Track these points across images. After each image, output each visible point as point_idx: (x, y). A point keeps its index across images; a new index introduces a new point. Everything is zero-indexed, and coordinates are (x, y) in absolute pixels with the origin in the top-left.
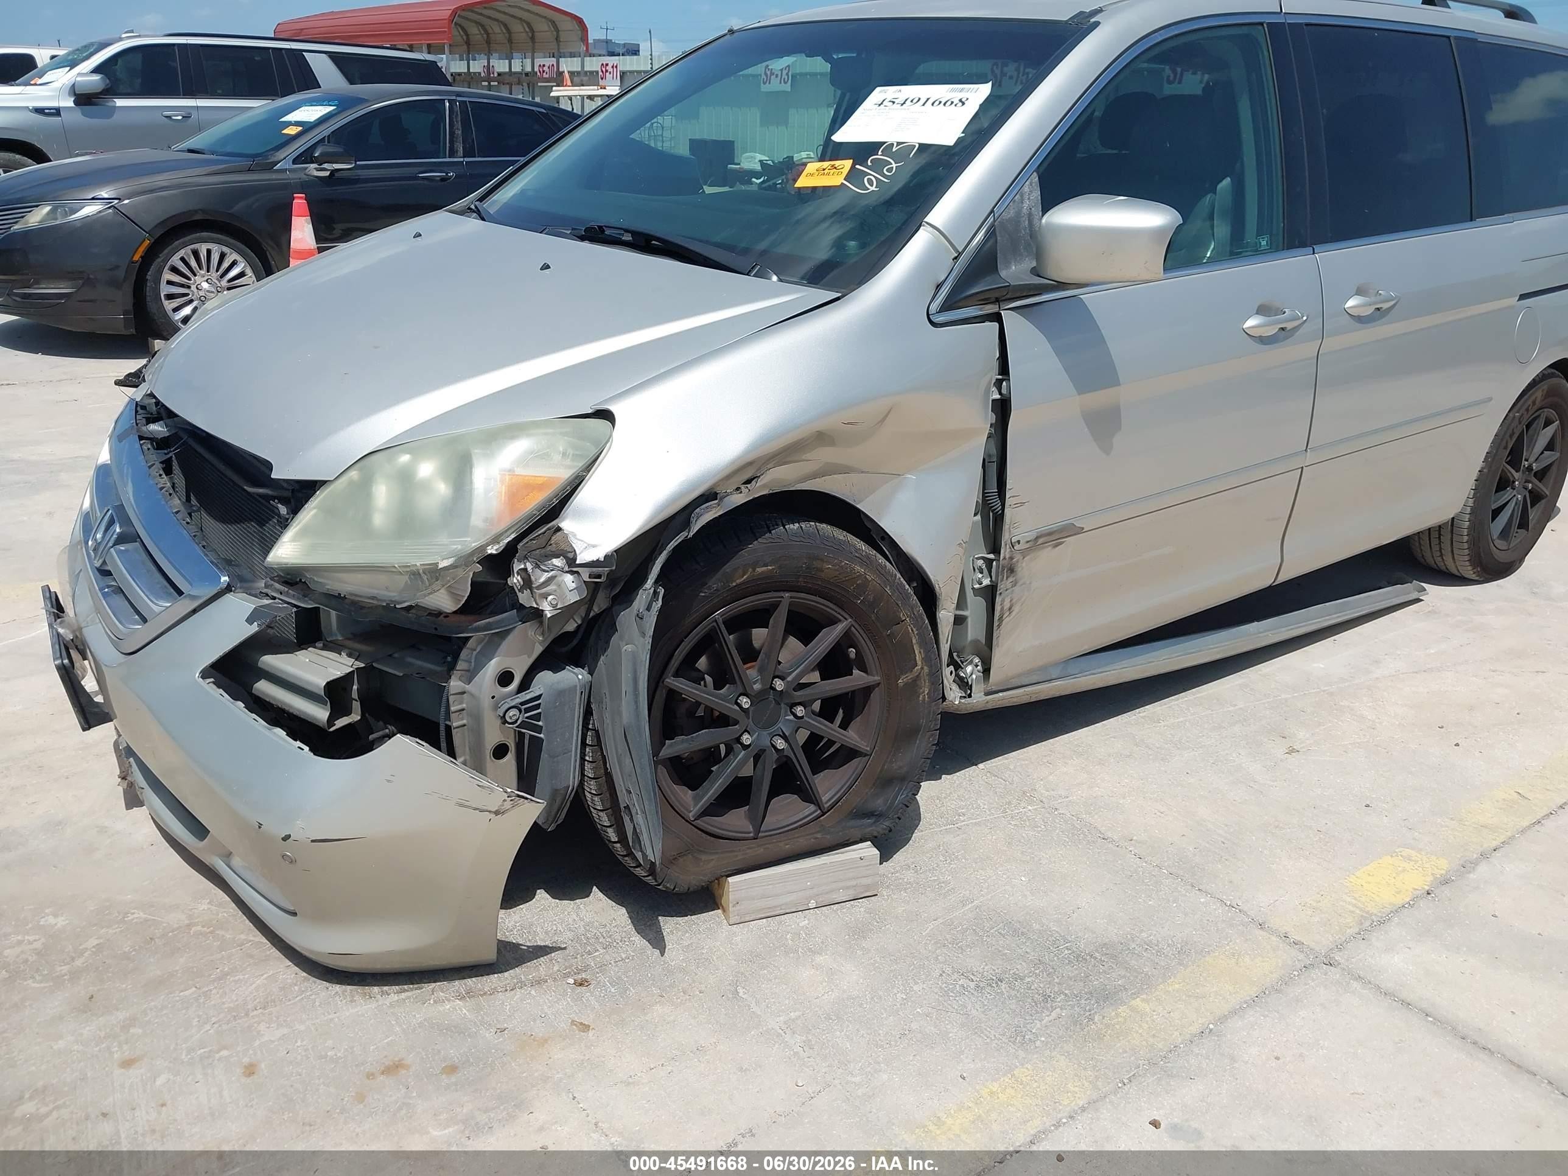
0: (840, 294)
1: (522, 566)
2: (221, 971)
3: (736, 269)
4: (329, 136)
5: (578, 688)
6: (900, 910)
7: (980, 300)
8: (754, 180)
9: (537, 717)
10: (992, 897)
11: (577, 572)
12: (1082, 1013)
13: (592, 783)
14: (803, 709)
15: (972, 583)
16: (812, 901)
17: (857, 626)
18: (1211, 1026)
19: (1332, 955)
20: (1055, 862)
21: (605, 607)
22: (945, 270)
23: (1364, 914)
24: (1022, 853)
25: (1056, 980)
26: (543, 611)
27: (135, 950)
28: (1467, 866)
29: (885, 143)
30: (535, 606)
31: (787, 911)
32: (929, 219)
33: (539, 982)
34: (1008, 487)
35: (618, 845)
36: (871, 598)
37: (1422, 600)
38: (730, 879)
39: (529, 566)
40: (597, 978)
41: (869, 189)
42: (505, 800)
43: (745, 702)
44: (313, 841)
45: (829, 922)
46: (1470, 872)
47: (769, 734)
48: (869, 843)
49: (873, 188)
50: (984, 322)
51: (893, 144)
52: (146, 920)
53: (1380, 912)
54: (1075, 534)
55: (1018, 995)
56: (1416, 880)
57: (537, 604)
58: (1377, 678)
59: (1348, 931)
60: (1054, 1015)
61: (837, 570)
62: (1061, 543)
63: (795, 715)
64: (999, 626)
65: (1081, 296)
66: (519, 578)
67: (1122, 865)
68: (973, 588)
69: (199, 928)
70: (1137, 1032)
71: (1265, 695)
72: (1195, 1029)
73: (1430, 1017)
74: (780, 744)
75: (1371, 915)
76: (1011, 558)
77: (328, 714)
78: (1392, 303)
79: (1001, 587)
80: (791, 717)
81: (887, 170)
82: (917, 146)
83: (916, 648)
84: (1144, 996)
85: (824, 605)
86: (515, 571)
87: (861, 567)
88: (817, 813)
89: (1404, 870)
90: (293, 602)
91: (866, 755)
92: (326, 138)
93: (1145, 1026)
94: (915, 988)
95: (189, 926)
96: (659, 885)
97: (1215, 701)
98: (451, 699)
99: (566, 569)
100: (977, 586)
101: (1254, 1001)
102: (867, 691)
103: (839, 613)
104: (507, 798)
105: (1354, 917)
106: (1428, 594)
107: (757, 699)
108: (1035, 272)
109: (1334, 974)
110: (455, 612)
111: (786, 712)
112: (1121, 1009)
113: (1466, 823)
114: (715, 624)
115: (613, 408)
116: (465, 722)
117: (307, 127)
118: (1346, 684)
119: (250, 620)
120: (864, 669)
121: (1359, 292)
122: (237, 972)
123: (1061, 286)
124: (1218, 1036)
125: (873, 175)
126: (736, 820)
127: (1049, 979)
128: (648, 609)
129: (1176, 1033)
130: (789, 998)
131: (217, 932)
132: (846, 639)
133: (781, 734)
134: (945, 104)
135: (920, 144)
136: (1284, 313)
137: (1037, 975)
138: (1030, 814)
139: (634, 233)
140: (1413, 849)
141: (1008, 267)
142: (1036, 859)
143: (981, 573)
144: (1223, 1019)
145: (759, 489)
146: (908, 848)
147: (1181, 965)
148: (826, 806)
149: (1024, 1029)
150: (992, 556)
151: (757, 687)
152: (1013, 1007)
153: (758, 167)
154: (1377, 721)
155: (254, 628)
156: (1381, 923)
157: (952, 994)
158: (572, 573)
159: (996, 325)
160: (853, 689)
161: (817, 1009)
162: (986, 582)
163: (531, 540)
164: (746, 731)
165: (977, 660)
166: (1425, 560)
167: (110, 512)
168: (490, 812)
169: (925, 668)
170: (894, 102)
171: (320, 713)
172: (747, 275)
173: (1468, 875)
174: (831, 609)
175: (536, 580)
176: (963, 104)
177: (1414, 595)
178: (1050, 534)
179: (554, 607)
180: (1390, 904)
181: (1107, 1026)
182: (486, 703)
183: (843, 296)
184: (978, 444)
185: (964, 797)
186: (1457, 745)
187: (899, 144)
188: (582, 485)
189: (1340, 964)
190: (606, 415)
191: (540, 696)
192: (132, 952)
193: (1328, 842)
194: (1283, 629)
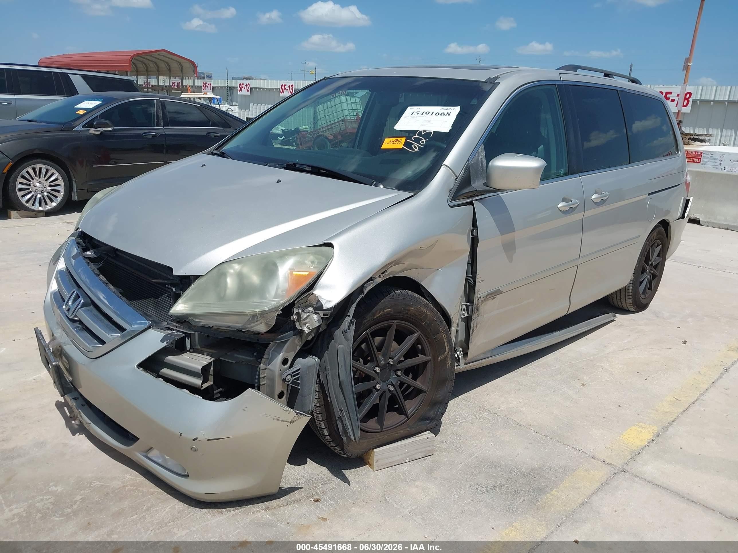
0: (413, 194)
1: (298, 311)
2: (147, 506)
3: (366, 183)
4: (100, 115)
5: (315, 365)
6: (445, 460)
7: (466, 196)
8: (279, 138)
9: (298, 379)
10: (481, 452)
11: (318, 313)
12: (533, 498)
13: (318, 408)
14: (400, 372)
15: (461, 315)
16: (408, 459)
17: (422, 334)
18: (586, 500)
19: (624, 468)
20: (502, 436)
21: (324, 329)
22: (452, 184)
23: (632, 451)
24: (488, 433)
25: (518, 485)
26: (304, 330)
27: (102, 500)
28: (665, 429)
29: (418, 131)
30: (301, 329)
31: (398, 464)
32: (444, 163)
33: (297, 501)
34: (477, 274)
35: (329, 437)
36: (428, 322)
37: (615, 320)
38: (375, 450)
39: (300, 311)
40: (323, 498)
41: (415, 150)
42: (295, 416)
43: (378, 370)
44: (208, 440)
45: (416, 468)
46: (666, 431)
47: (386, 384)
48: (429, 431)
49: (417, 150)
50: (466, 205)
51: (422, 131)
52: (102, 486)
53: (637, 449)
54: (499, 294)
55: (505, 493)
56: (648, 436)
57: (302, 328)
58: (608, 353)
59: (627, 457)
60: (521, 500)
61: (415, 310)
62: (495, 298)
63: (397, 375)
64: (472, 334)
65: (500, 195)
66: (296, 316)
67: (530, 436)
68: (461, 318)
69: (129, 487)
70: (558, 505)
71: (566, 362)
72: (580, 502)
73: (668, 490)
74: (392, 388)
75: (634, 450)
76: (478, 304)
77: (202, 381)
78: (608, 197)
79: (474, 317)
80: (395, 376)
81: (422, 142)
82: (433, 132)
83: (446, 343)
84: (556, 489)
85: (409, 326)
86: (295, 313)
87: (425, 309)
88: (406, 419)
89: (641, 432)
90: (183, 331)
91: (425, 392)
92: (99, 116)
93: (560, 502)
94: (461, 492)
95: (124, 487)
96: (345, 455)
97: (546, 365)
98: (261, 372)
99: (314, 312)
100: (463, 317)
101: (600, 488)
102: (425, 364)
103: (415, 329)
104: (296, 415)
105: (628, 452)
106: (617, 317)
107: (382, 368)
108: (486, 185)
109: (627, 475)
110: (266, 332)
111: (393, 374)
112: (548, 495)
113: (659, 411)
114: (367, 335)
115: (332, 242)
116: (265, 382)
117: (89, 111)
118: (597, 356)
119: (162, 341)
120: (424, 354)
121: (596, 193)
122: (155, 506)
123: (497, 190)
124: (590, 504)
125: (416, 144)
126: (372, 423)
127: (515, 485)
128: (349, 329)
129: (573, 504)
130: (409, 500)
131: (139, 489)
132: (418, 341)
133: (391, 384)
134: (441, 115)
135: (434, 132)
136: (572, 201)
137: (510, 484)
138: (486, 416)
139: (312, 167)
140: (642, 423)
141: (474, 183)
142: (495, 435)
143: (464, 311)
144: (590, 497)
145: (386, 276)
146: (440, 434)
147: (566, 476)
148: (410, 416)
149: (512, 506)
150: (468, 304)
151: (382, 362)
152: (504, 497)
153: (281, 132)
154: (613, 371)
155: (165, 344)
156: (639, 454)
157: (477, 494)
158: (316, 313)
159: (472, 206)
160: (418, 363)
161: (423, 504)
162: (466, 315)
163: (301, 299)
164: (378, 383)
165: (461, 349)
166: (614, 303)
167: (76, 292)
168: (288, 422)
169: (449, 352)
170: (418, 114)
171: (197, 382)
172: (370, 185)
173: (666, 432)
174: (412, 327)
175: (303, 317)
176: (449, 115)
177: (612, 318)
178: (491, 294)
179: (309, 328)
180: (640, 445)
181: (545, 503)
182: (277, 372)
183: (415, 194)
184: (466, 255)
185: (456, 410)
186: (646, 379)
187: (424, 131)
188: (322, 275)
189: (628, 471)
190: (331, 245)
191: (300, 369)
192: (100, 500)
193: (608, 422)
194: (568, 334)
